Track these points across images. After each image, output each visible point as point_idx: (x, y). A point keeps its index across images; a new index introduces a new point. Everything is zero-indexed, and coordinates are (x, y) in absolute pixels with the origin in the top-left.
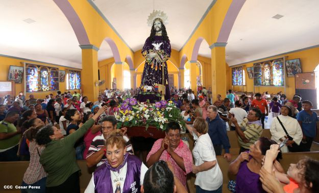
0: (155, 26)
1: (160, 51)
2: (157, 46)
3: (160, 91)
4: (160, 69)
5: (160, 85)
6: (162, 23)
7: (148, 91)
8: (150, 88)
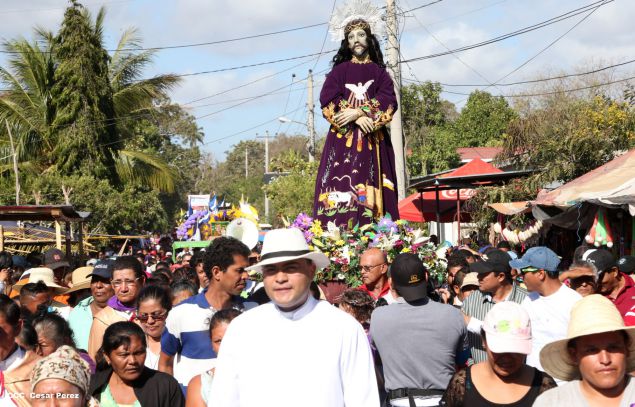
0: (352, 42)
1: (367, 103)
2: (359, 91)
3: (370, 202)
4: (370, 148)
5: (370, 189)
6: (368, 31)
7: (343, 204)
8: (346, 197)
